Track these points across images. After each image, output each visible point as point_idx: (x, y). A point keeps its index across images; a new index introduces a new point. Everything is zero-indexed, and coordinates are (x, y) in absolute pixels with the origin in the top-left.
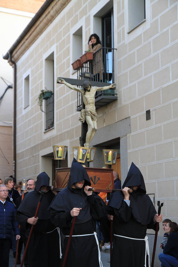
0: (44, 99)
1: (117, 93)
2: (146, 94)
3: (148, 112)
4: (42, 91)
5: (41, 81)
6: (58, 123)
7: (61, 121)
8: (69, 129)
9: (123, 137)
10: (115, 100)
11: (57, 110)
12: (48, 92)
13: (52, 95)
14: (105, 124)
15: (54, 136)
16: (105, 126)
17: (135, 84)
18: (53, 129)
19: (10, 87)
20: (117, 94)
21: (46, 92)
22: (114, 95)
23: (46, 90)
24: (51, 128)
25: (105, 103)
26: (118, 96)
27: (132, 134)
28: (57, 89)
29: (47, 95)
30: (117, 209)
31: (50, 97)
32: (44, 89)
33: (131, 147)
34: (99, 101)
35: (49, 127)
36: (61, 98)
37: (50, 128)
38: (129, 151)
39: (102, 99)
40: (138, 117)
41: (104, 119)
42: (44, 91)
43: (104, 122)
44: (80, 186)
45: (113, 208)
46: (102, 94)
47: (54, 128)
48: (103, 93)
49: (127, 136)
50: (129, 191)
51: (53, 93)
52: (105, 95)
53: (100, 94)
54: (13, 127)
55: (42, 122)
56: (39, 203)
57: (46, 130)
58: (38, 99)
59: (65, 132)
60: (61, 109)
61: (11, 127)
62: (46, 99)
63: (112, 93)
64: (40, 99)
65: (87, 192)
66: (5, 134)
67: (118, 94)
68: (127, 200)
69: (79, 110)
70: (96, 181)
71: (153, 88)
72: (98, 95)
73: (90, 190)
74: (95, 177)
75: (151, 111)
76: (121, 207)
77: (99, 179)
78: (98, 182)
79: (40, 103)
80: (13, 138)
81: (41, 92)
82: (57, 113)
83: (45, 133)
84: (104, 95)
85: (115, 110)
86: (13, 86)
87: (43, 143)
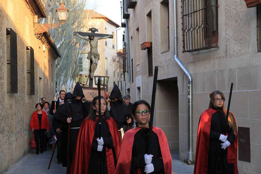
50: (109, 101)
68: (109, 107)
70: (94, 95)
74: (93, 93)
77: (96, 94)
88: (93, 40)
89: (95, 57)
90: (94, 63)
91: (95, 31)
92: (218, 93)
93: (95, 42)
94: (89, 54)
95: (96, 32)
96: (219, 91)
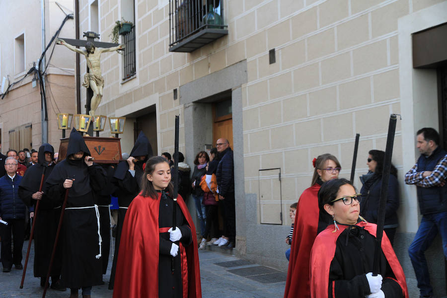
0: (121, 34)
1: (228, 24)
2: (270, 26)
3: (272, 53)
4: (118, 22)
5: (115, 7)
6: (141, 69)
7: (146, 66)
8: (157, 78)
9: (236, 89)
10: (224, 35)
11: (140, 50)
12: (126, 24)
13: (132, 28)
14: (210, 71)
15: (136, 89)
16: (210, 73)
17: (254, 12)
18: (134, 78)
19: (69, 17)
20: (227, 27)
21: (123, 25)
22: (222, 27)
23: (123, 22)
24: (132, 77)
25: (211, 40)
26: (229, 29)
27: (249, 84)
28: (139, 20)
29: (124, 29)
30: (121, 180)
31: (129, 31)
32: (120, 19)
33: (248, 103)
34: (201, 36)
35: (129, 75)
36: (145, 33)
37: (130, 77)
38: (244, 109)
39: (206, 33)
40: (258, 60)
41: (209, 64)
42: (120, 23)
43: (209, 67)
44: (79, 156)
45: (117, 179)
46: (205, 26)
47: (136, 77)
48: (207, 24)
49: (243, 87)
50: (133, 161)
51: (133, 25)
52: (210, 28)
53: (203, 26)
54: (76, 77)
55: (118, 67)
56: (43, 175)
57: (124, 80)
58: (112, 34)
59: (152, 83)
60: (146, 49)
61: (73, 76)
62: (124, 34)
63: (221, 25)
64: (114, 34)
65: (87, 163)
66: (63, 86)
67: (229, 26)
68: (132, 171)
69: (173, 49)
70: (101, 151)
71: (279, 17)
72: (200, 28)
73: (90, 160)
74: (100, 147)
75: (276, 50)
76: (126, 177)
77: (104, 149)
78: (103, 153)
79: (115, 40)
80: (76, 92)
81: (116, 24)
82: (140, 55)
83: (122, 84)
84: (208, 28)
85: (225, 50)
86: (74, 16)
87: (120, 99)
88: (93, 53)
89: (97, 84)
90: (98, 93)
91: (93, 38)
92: (329, 157)
93: (97, 58)
94: (86, 78)
95: (96, 40)
96: (329, 154)
